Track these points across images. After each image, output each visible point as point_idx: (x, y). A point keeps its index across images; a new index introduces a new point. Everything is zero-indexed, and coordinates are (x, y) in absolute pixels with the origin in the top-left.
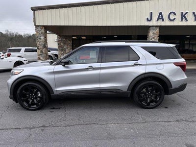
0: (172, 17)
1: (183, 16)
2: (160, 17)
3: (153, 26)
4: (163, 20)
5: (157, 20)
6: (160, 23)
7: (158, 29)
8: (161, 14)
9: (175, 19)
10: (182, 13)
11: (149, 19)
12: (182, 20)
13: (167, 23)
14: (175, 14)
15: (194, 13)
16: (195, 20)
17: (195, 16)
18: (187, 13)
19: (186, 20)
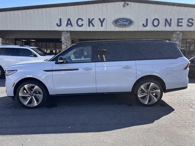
0: (80, 23)
1: (90, 22)
2: (69, 23)
3: (64, 31)
4: (72, 26)
5: (67, 26)
6: (69, 28)
7: (69, 34)
8: (69, 20)
9: (83, 24)
10: (89, 19)
11: (59, 24)
12: (89, 26)
13: (76, 28)
14: (82, 20)
15: (100, 19)
16: (102, 26)
17: (102, 22)
18: (93, 19)
19: (93, 26)
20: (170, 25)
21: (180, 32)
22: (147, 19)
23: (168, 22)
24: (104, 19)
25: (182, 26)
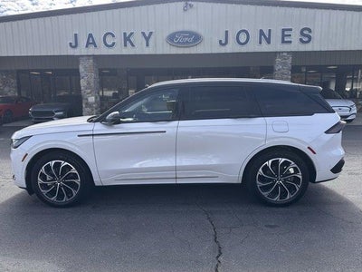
0: (110, 40)
1: (127, 39)
2: (91, 41)
3: (82, 56)
4: (96, 46)
5: (87, 46)
6: (92, 51)
7: (91, 61)
8: (90, 36)
9: (114, 43)
10: (125, 34)
11: (74, 44)
12: (125, 45)
13: (104, 51)
14: (113, 36)
15: (143, 33)
16: (147, 45)
17: (147, 39)
18: (132, 34)
19: (133, 45)
20: (268, 41)
21: (288, 52)
22: (227, 32)
23: (265, 37)
24: (151, 33)
25: (290, 42)
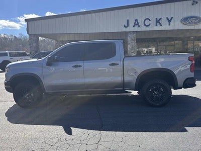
0: (147, 23)
1: (158, 22)
3: (130, 32)
4: (139, 26)
5: (134, 26)
6: (137, 29)
7: (135, 34)
8: (136, 20)
9: (150, 24)
10: (157, 19)
11: (126, 26)
12: (157, 25)
13: (143, 28)
14: (150, 20)
15: (167, 18)
16: (169, 25)
17: (169, 21)
18: (161, 18)
19: (161, 25)
24: (172, 18)
